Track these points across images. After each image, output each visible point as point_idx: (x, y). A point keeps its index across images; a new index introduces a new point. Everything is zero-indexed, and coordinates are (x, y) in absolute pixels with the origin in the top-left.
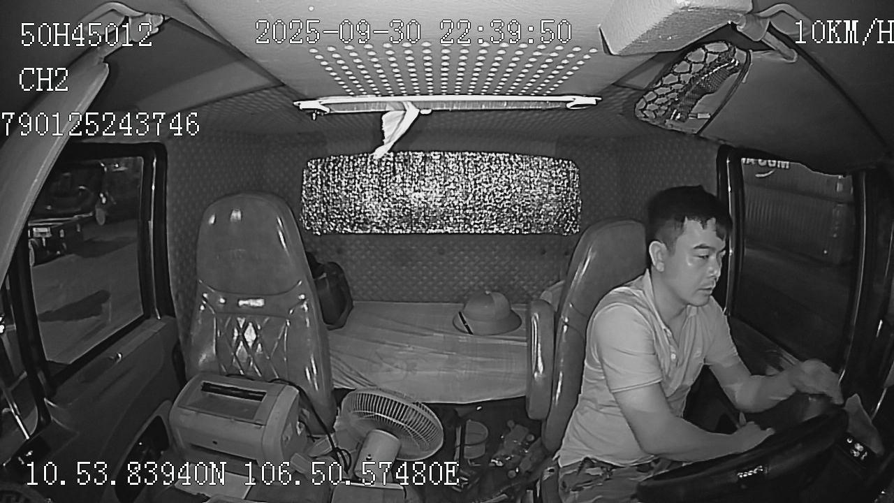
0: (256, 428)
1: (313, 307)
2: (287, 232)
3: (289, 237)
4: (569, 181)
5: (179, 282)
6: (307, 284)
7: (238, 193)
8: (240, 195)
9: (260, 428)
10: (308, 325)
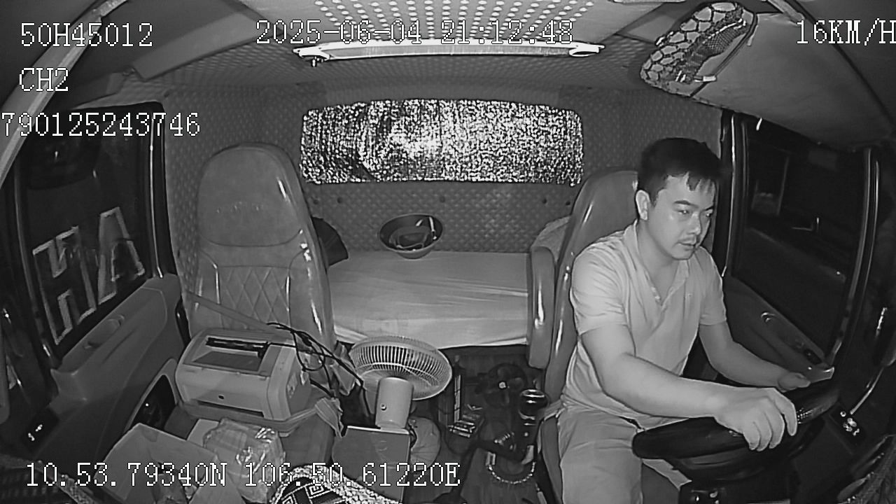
0: (261, 380)
1: (314, 255)
2: (287, 182)
3: (289, 186)
4: (567, 130)
5: (180, 239)
6: (308, 233)
7: (236, 146)
8: (238, 148)
9: (265, 380)
10: (309, 275)
